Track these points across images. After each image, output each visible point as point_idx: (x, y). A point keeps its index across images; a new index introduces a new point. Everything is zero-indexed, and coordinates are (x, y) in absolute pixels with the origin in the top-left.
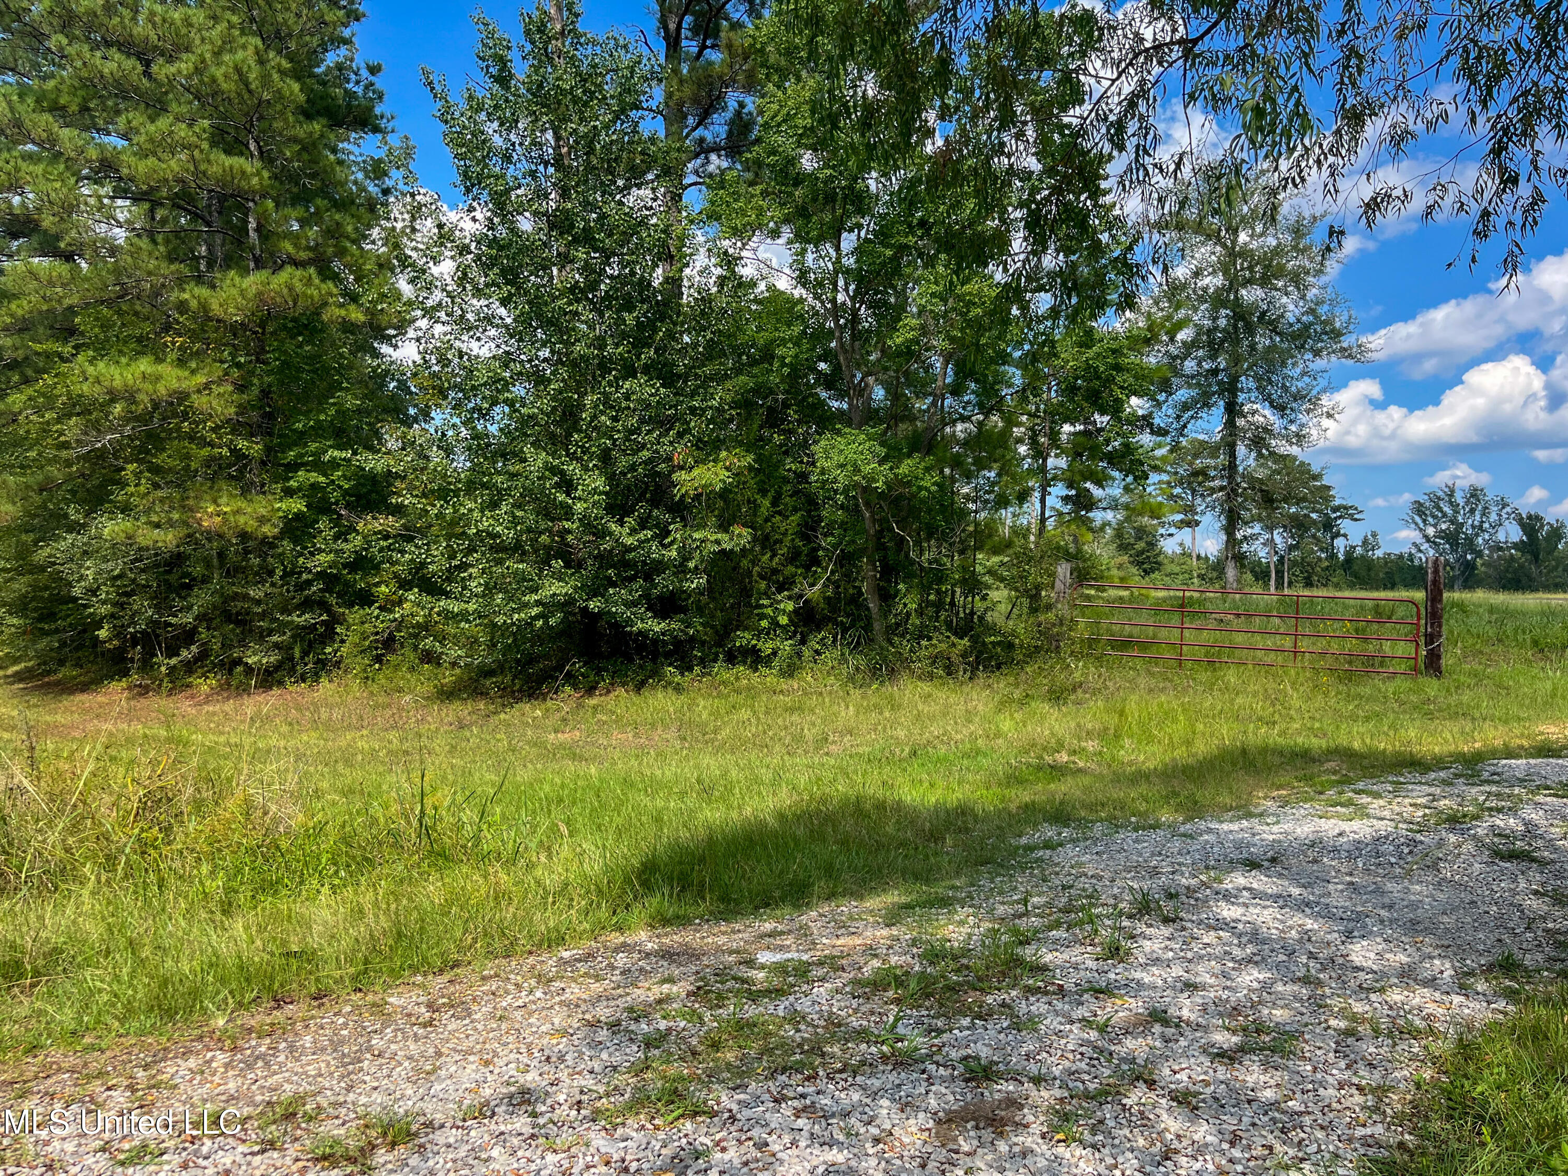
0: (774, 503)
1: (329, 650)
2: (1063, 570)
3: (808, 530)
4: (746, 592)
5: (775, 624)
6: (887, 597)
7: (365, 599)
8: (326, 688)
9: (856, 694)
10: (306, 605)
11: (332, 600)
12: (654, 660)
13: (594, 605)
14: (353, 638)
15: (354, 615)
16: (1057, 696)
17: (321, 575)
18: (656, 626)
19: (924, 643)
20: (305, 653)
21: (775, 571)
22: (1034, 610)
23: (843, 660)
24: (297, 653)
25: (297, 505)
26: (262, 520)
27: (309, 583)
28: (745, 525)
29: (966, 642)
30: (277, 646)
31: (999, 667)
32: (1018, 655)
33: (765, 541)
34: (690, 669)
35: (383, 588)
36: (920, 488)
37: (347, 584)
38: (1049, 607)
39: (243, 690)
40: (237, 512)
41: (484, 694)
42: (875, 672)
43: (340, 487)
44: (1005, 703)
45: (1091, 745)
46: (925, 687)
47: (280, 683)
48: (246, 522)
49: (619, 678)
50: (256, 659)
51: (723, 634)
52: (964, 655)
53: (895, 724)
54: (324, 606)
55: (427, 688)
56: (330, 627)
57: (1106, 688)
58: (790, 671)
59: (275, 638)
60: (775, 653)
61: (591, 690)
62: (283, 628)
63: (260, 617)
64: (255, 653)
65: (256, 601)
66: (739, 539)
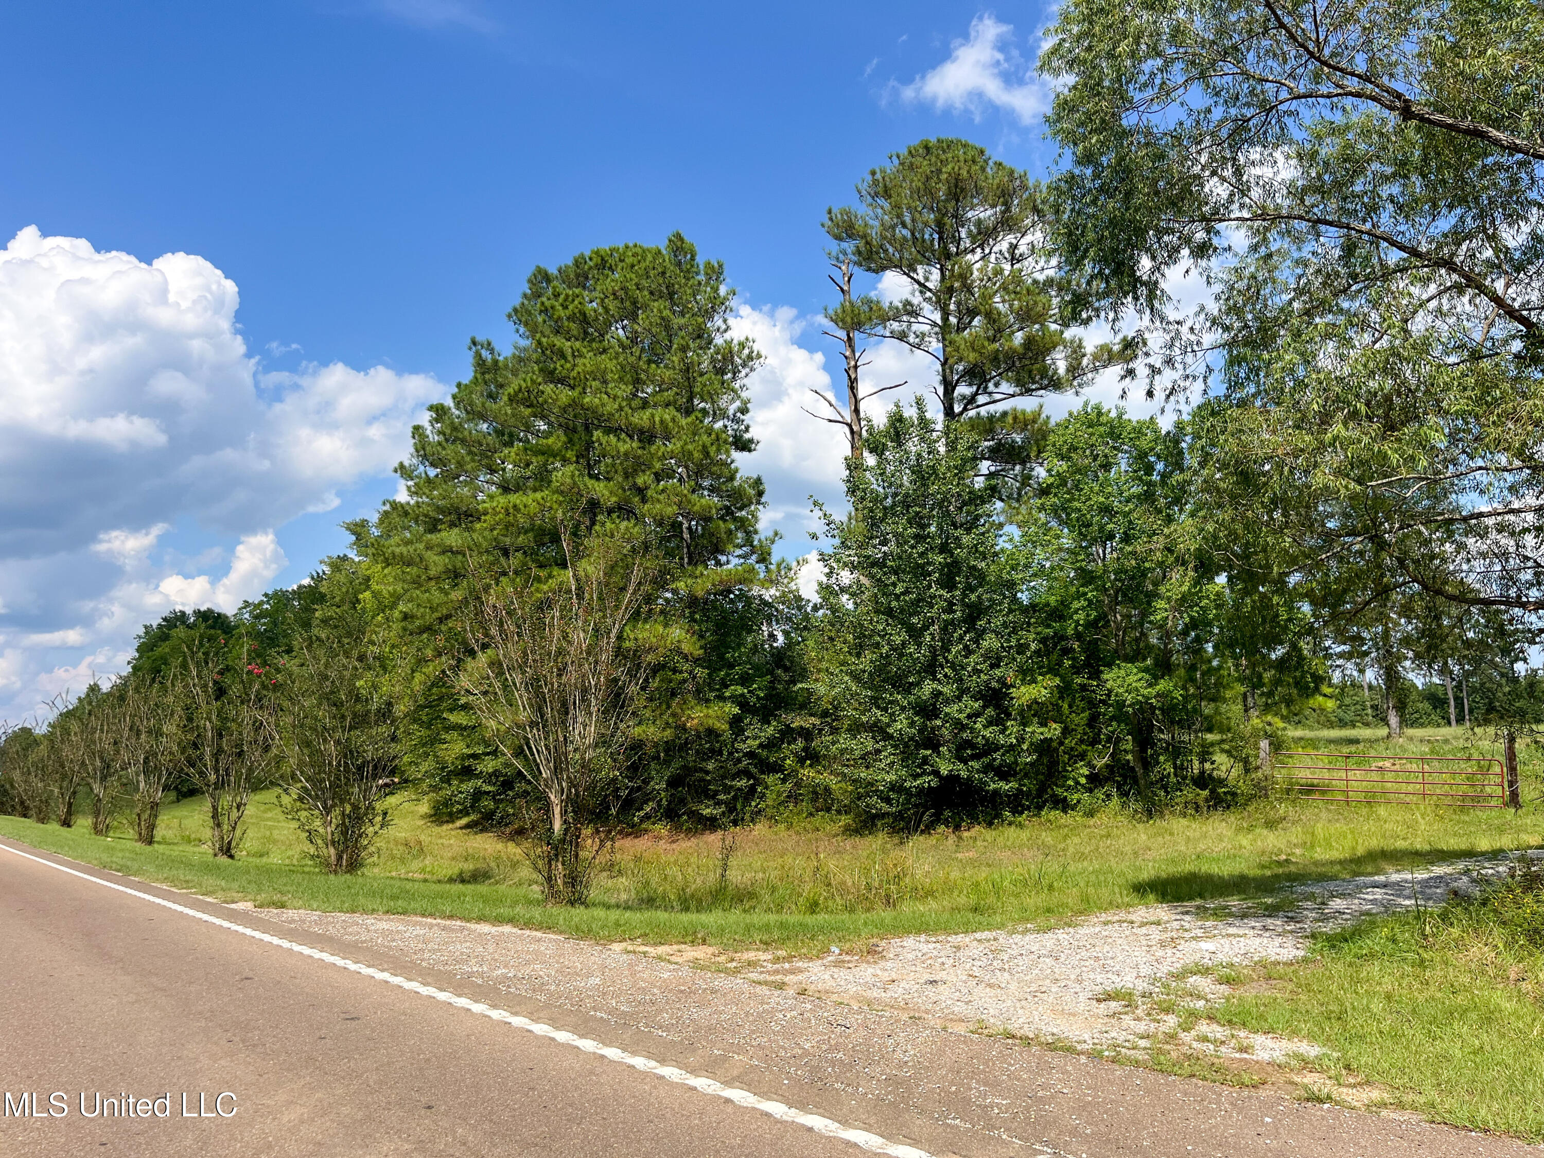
0: (1070, 706)
1: (753, 804)
2: (1264, 744)
3: (1093, 721)
4: (1054, 763)
5: (1077, 783)
6: (1147, 764)
7: (776, 768)
8: (758, 829)
9: (1140, 826)
10: (740, 774)
11: (753, 770)
12: (994, 808)
13: (963, 774)
15: (770, 779)
16: (1271, 824)
17: (751, 755)
18: (1004, 786)
19: (1179, 793)
20: (744, 807)
21: (1072, 749)
22: (1247, 771)
23: (1124, 805)
24: (739, 806)
25: (736, 710)
26: (718, 719)
28: (1055, 722)
29: (1206, 793)
30: (722, 802)
31: (1228, 807)
32: (1241, 800)
33: (1066, 731)
34: (1021, 813)
35: (788, 762)
36: (1173, 698)
37: (763, 758)
38: (1257, 768)
40: (707, 716)
41: (879, 831)
42: (1149, 813)
44: (1239, 830)
45: (1298, 851)
46: (1184, 822)
47: (724, 828)
48: (709, 722)
49: (974, 820)
50: (708, 811)
51: (1041, 790)
52: (1207, 800)
53: (1175, 843)
54: (749, 775)
55: (836, 828)
56: (752, 789)
57: (1301, 820)
58: (1091, 814)
59: (722, 797)
60: (1078, 802)
61: (957, 828)
62: (727, 789)
63: (709, 782)
64: (707, 807)
65: (707, 772)
66: (1054, 730)
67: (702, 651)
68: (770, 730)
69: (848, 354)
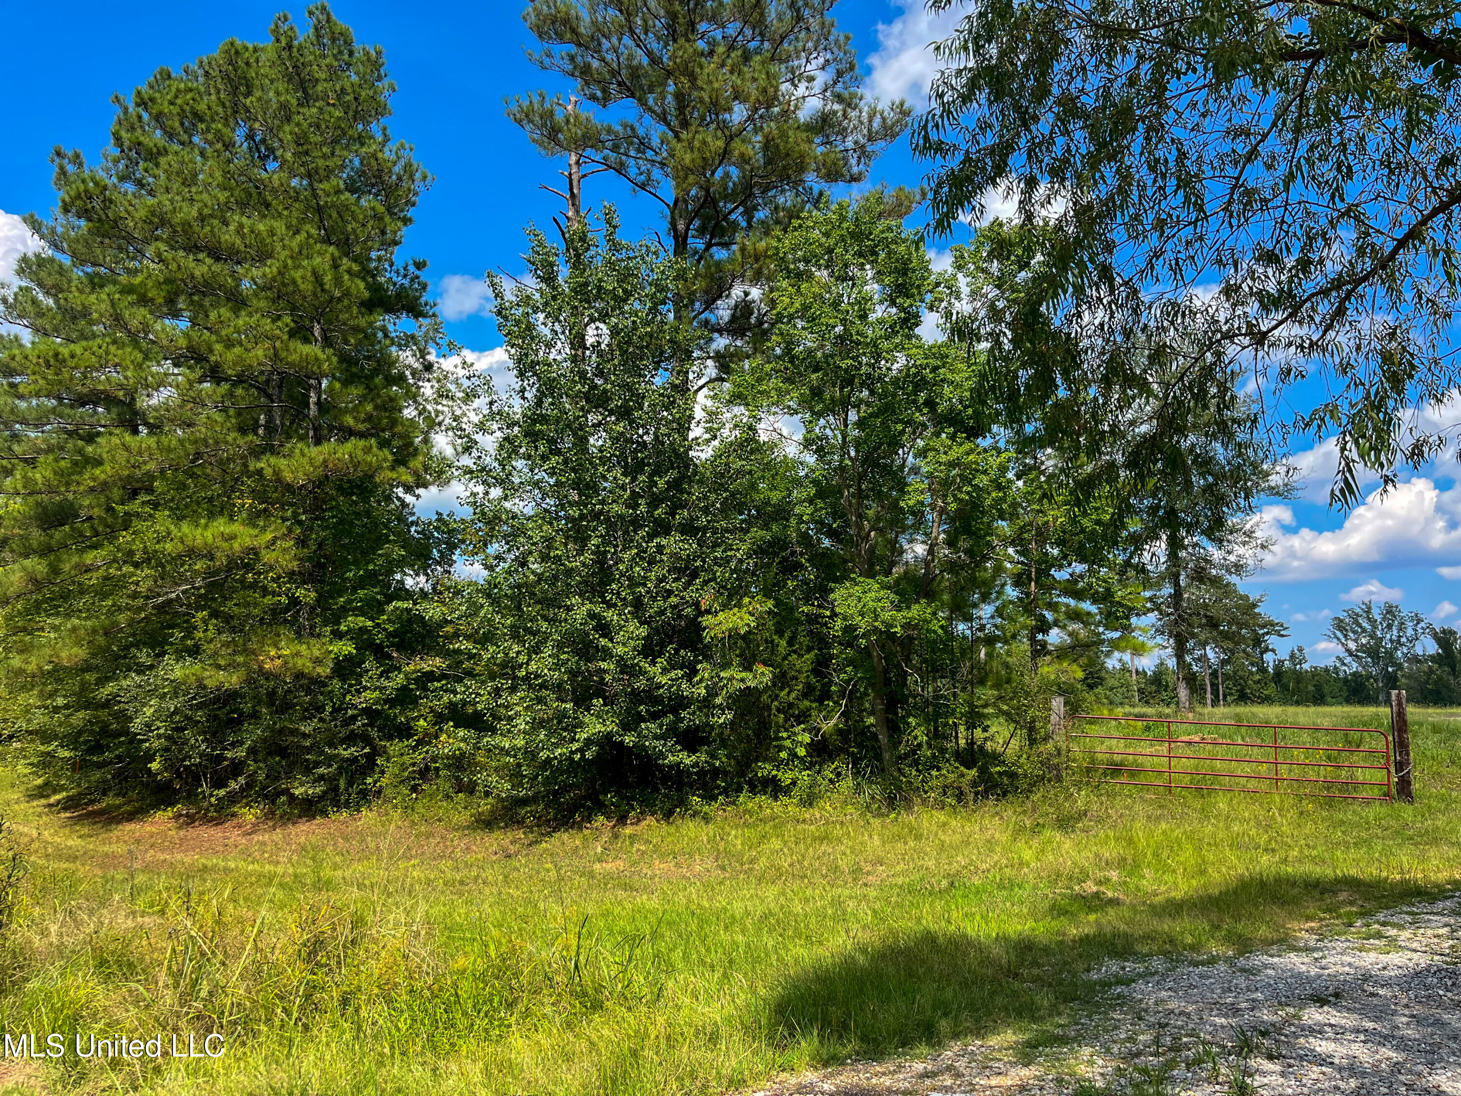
0: (790, 643)
1: (369, 780)
2: (1058, 704)
3: (821, 666)
4: (764, 725)
5: (794, 755)
6: (895, 728)
7: (405, 731)
8: (368, 817)
9: (876, 822)
10: (351, 739)
11: (374, 733)
12: (679, 789)
13: (629, 739)
14: (392, 770)
15: (395, 747)
16: (1065, 823)
17: (368, 712)
18: (687, 759)
19: (934, 773)
20: (350, 784)
21: (791, 705)
22: (1032, 742)
23: (858, 789)
24: (342, 784)
25: (347, 648)
26: (318, 661)
27: (354, 718)
28: (765, 663)
29: (974, 772)
30: (322, 777)
31: (1004, 794)
32: (1023, 784)
33: (782, 680)
34: (715, 799)
35: (422, 722)
36: (929, 631)
37: (387, 717)
38: (1045, 739)
39: (287, 819)
40: (298, 654)
41: (520, 823)
42: (891, 802)
43: (385, 630)
44: (1019, 831)
45: (1114, 875)
46: (941, 816)
47: (324, 813)
48: (303, 664)
49: (648, 807)
50: (302, 790)
51: (744, 765)
52: (974, 784)
53: (922, 853)
54: (368, 741)
55: (464, 817)
56: (371, 759)
57: (1109, 816)
58: (809, 801)
59: (322, 770)
60: (794, 783)
61: (622, 820)
62: (329, 760)
63: (308, 750)
64: (302, 785)
65: (305, 736)
66: (761, 677)
67: (295, 563)
68: (400, 679)
69: (570, 214)
